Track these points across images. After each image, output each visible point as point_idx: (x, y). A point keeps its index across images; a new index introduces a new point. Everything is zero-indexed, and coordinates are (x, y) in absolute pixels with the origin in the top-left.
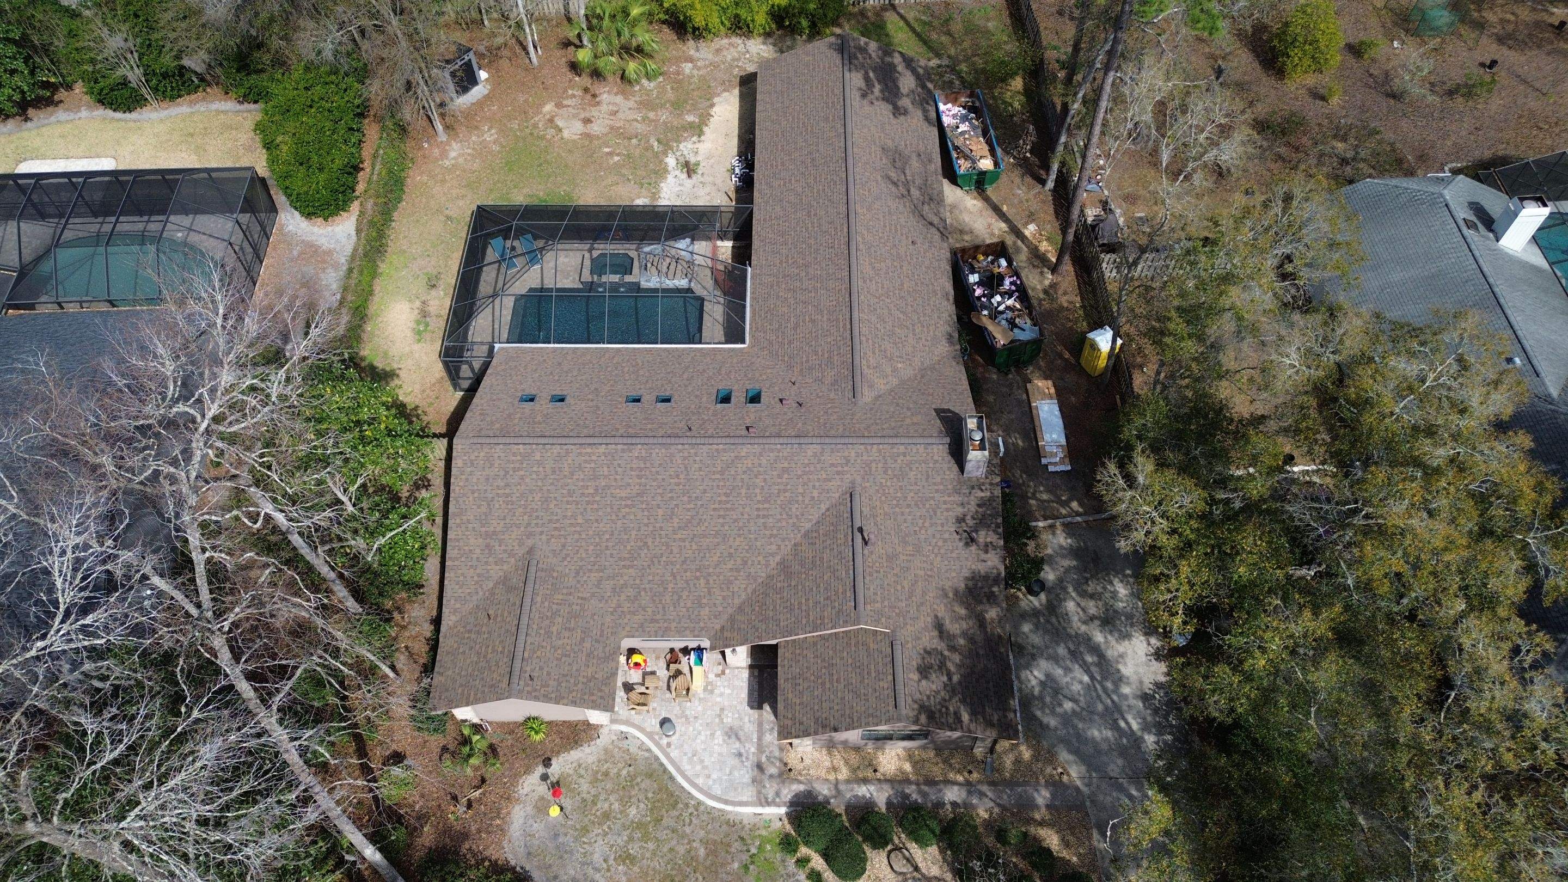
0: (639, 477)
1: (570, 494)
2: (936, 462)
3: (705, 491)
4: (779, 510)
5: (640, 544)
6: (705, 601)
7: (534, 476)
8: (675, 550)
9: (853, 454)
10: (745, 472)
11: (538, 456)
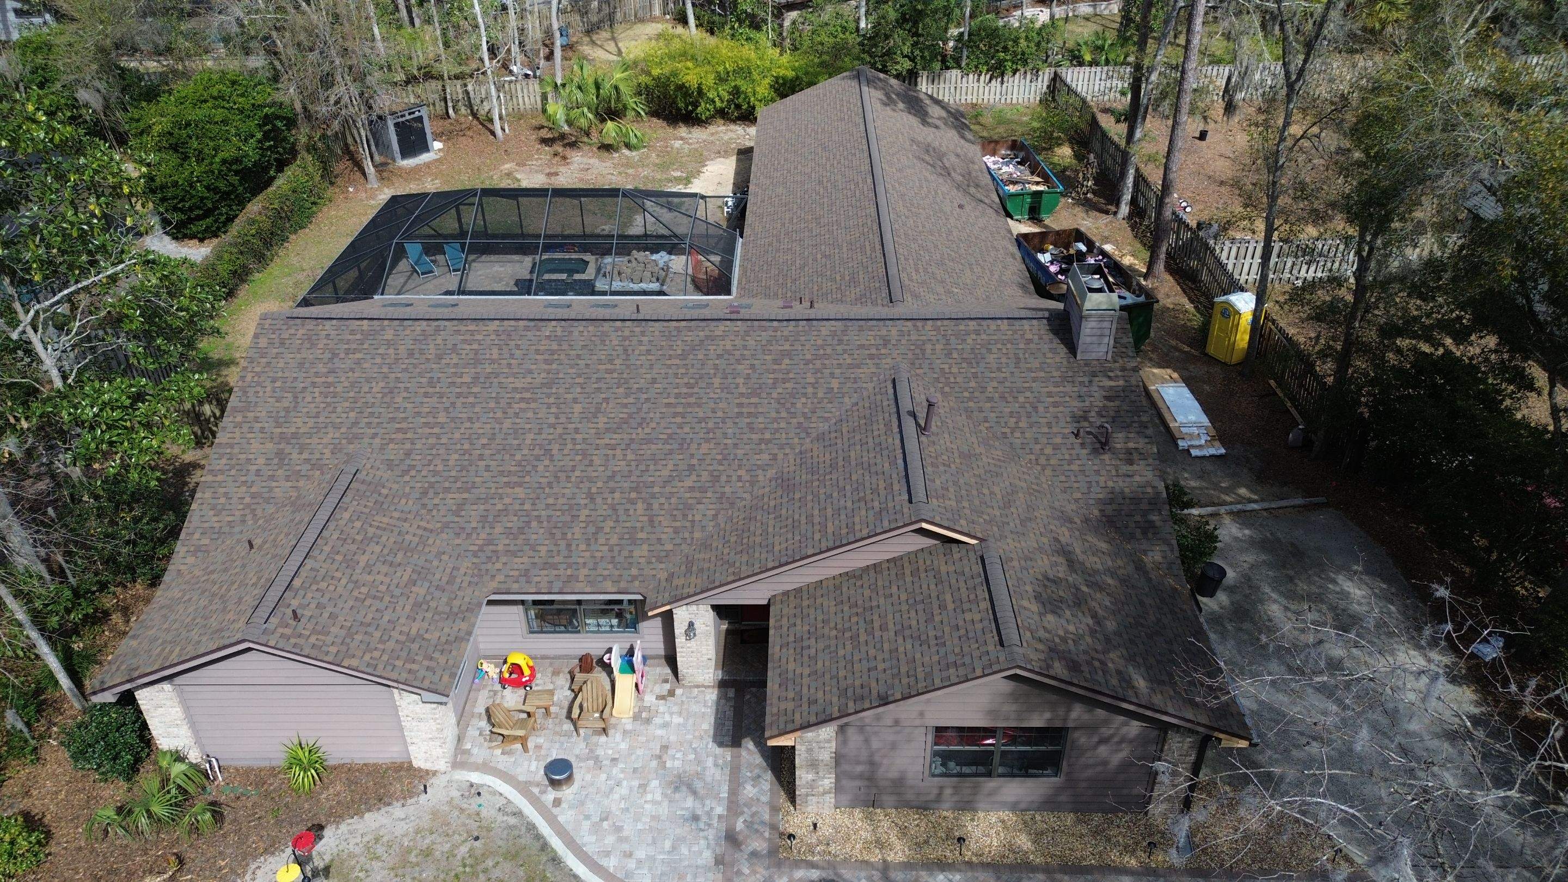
0: (546, 362)
1: (431, 383)
2: (1029, 341)
3: (654, 381)
4: (774, 405)
5: (537, 452)
6: (641, 535)
7: (378, 360)
8: (597, 461)
9: (894, 332)
10: (719, 356)
11: (389, 335)
